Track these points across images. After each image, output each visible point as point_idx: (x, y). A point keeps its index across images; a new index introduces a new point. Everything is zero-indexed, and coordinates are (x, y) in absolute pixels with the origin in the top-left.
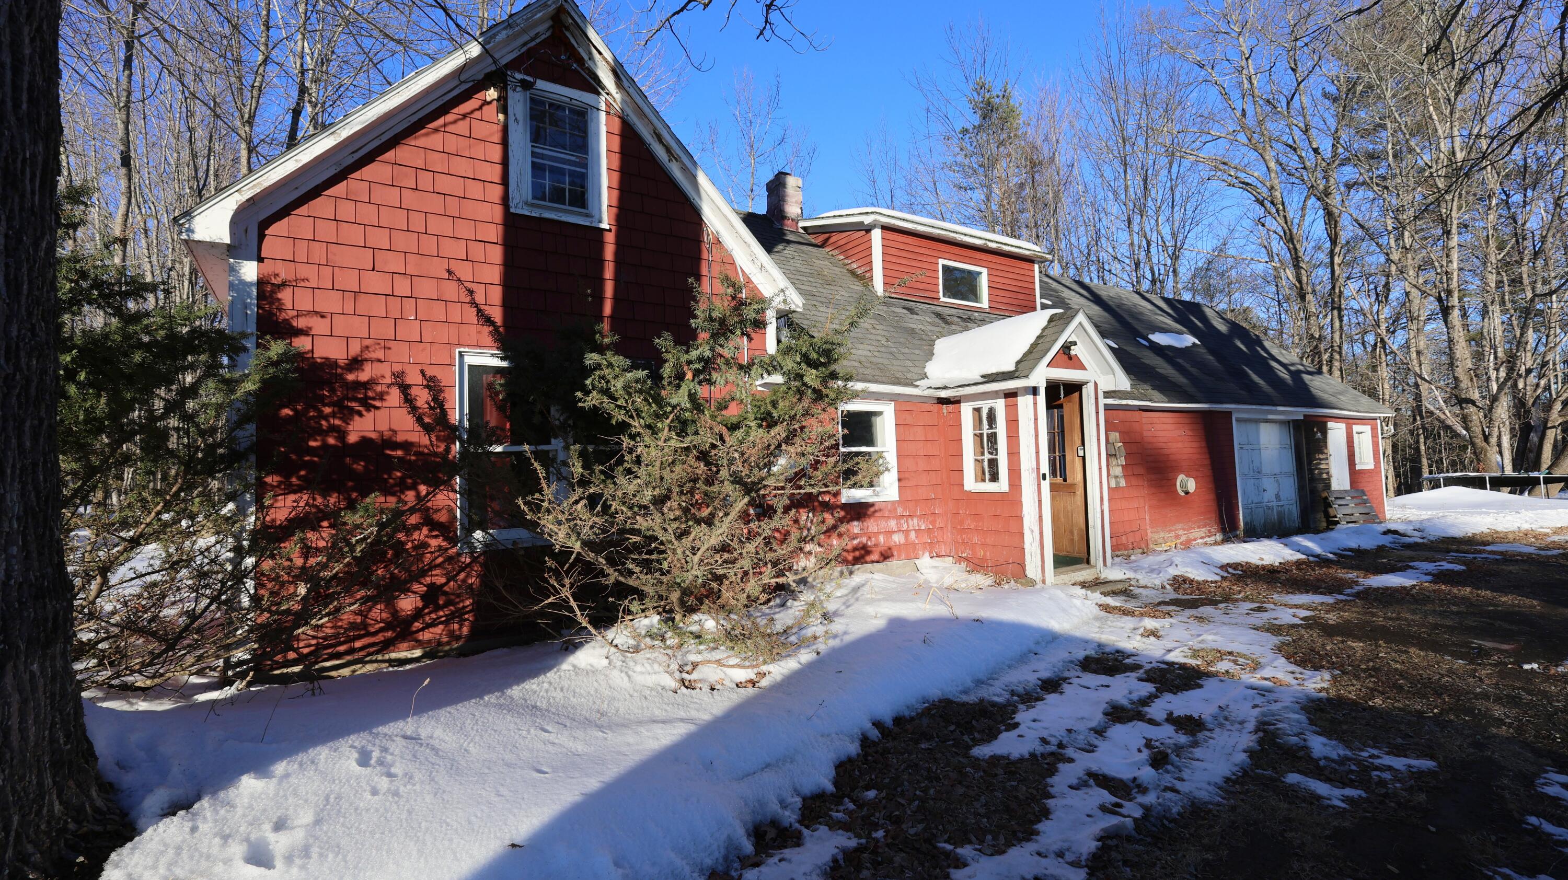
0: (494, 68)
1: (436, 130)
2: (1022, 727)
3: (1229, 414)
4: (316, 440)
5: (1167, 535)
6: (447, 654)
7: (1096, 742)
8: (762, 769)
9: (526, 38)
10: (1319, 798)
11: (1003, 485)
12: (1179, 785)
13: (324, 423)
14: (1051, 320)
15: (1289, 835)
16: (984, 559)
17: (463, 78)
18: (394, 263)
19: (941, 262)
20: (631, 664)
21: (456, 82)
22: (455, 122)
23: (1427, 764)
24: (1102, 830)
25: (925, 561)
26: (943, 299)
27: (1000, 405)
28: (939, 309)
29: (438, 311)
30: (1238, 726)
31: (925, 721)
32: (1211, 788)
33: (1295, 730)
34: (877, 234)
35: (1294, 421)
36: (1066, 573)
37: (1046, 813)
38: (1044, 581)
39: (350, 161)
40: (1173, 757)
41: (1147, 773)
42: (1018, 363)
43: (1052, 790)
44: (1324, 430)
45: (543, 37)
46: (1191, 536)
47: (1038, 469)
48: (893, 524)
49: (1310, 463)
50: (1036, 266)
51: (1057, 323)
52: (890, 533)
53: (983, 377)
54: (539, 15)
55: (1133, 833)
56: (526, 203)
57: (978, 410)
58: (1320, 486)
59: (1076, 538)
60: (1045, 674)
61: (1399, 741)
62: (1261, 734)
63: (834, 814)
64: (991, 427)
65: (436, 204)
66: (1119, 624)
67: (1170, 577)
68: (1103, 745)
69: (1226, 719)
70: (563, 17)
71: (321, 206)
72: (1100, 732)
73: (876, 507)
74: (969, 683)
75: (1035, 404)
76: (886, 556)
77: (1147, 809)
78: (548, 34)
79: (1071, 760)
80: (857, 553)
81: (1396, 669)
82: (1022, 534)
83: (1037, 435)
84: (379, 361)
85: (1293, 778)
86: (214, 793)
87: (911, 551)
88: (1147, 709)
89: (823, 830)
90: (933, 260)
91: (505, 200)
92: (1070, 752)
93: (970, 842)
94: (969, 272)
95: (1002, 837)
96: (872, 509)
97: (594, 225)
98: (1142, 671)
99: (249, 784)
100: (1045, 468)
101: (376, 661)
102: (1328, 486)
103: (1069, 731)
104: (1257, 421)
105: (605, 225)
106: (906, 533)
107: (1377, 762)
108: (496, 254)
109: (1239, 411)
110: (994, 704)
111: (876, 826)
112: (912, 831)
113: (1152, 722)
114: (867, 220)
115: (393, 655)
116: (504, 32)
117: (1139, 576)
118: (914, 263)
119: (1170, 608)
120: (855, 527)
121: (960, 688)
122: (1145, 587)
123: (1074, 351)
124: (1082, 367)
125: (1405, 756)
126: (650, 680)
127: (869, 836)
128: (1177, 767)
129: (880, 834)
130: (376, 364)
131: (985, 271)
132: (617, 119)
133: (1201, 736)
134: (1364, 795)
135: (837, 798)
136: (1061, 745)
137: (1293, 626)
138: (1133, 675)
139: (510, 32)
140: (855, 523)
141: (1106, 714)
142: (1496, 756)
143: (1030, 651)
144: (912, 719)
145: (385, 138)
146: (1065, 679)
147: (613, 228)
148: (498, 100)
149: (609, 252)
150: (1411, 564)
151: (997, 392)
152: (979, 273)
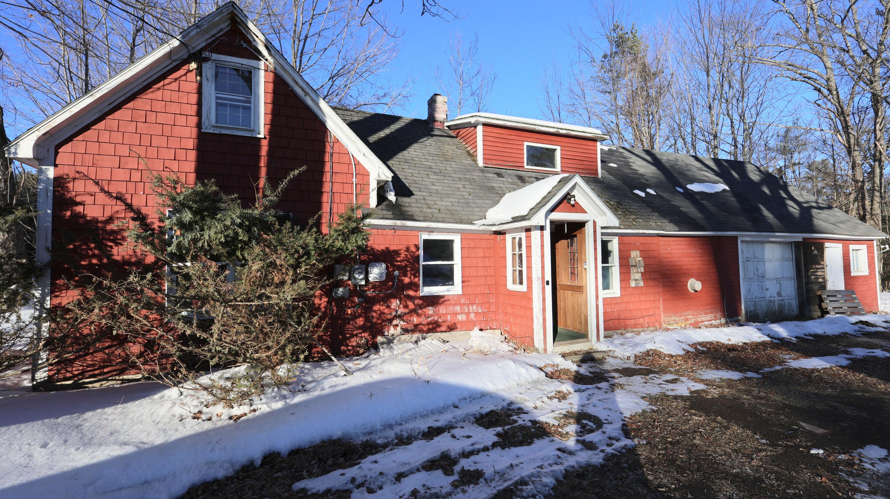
1: (159, 89)
3: (736, 238)
4: (85, 261)
5: (677, 319)
11: (524, 287)
13: (90, 252)
14: (561, 180)
16: (515, 333)
17: (174, 58)
18: (132, 163)
19: (526, 144)
22: (170, 83)
25: (475, 333)
26: (526, 167)
27: (523, 236)
28: (523, 173)
34: (480, 128)
35: (795, 242)
36: (566, 344)
38: (545, 350)
39: (108, 109)
42: (530, 211)
44: (821, 249)
45: (225, 31)
46: (699, 320)
47: (543, 278)
48: (458, 308)
49: (807, 271)
50: (599, 144)
52: (456, 314)
54: (217, 19)
56: (212, 126)
57: (514, 238)
58: (816, 287)
59: (583, 321)
64: (520, 250)
65: (157, 130)
67: (644, 350)
71: (90, 134)
73: (446, 299)
75: (542, 236)
76: (451, 328)
78: (229, 28)
80: (431, 326)
82: (532, 319)
83: (542, 256)
84: (122, 218)
87: (469, 326)
90: (520, 143)
91: (199, 125)
94: (547, 149)
96: (443, 300)
97: (254, 136)
100: (548, 278)
101: (115, 380)
102: (823, 286)
104: (763, 243)
105: (262, 136)
106: (468, 314)
108: (192, 155)
109: (743, 236)
114: (473, 120)
115: (125, 377)
116: (195, 30)
117: (620, 350)
118: (506, 146)
120: (430, 310)
122: (616, 357)
124: (584, 211)
131: (558, 148)
132: (272, 74)
139: (199, 30)
140: (430, 308)
145: (127, 95)
147: (267, 137)
148: (197, 69)
149: (264, 151)
150: (850, 350)
151: (522, 228)
152: (555, 150)
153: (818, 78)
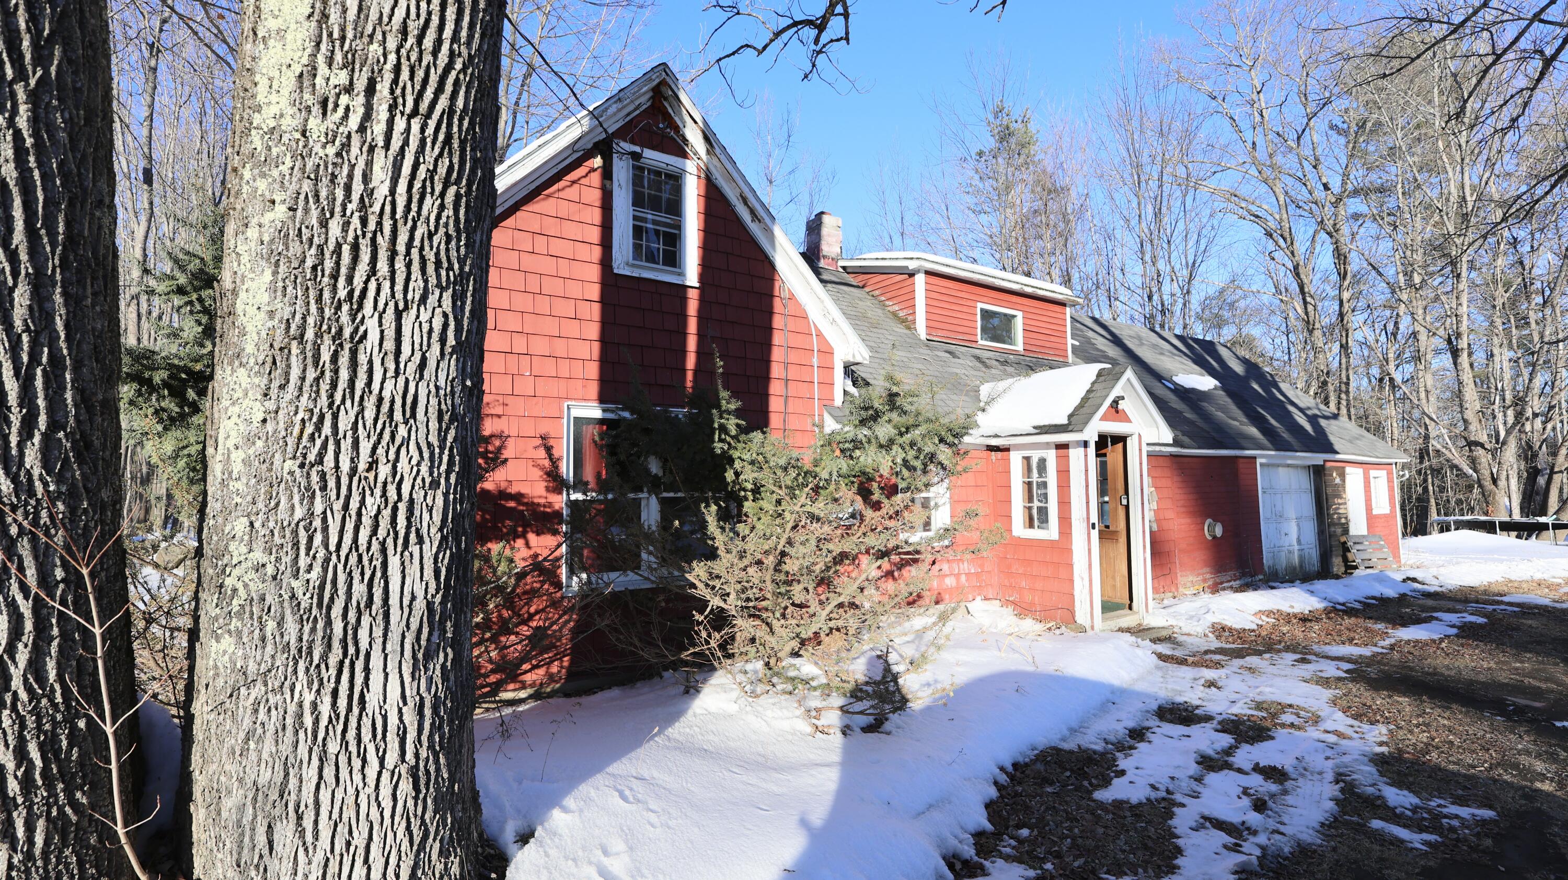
0: (604, 136)
1: (548, 196)
2: (1128, 773)
3: (1253, 460)
5: (1195, 579)
6: (550, 695)
7: (1199, 789)
8: (928, 809)
9: (632, 107)
10: (1402, 841)
11: (1052, 532)
12: (1282, 828)
14: (1100, 374)
15: (1386, 872)
16: (1032, 604)
17: (575, 147)
18: (511, 322)
19: (980, 306)
20: (759, 708)
21: (570, 152)
22: (566, 188)
23: (1488, 813)
24: (1236, 865)
25: (977, 606)
26: (981, 342)
27: (1051, 456)
28: (977, 352)
29: (549, 367)
30: (1317, 777)
31: (1040, 766)
32: (1311, 832)
33: (1371, 782)
34: (920, 279)
35: (1314, 466)
36: (1112, 618)
37: (1179, 851)
38: (1092, 628)
40: (1270, 803)
41: (1254, 818)
42: (1070, 416)
43: (1177, 831)
44: (1342, 476)
45: (644, 107)
46: (1218, 580)
47: (1088, 518)
48: (945, 567)
49: (1329, 507)
50: (1068, 309)
51: (1106, 379)
52: (942, 576)
53: (1035, 428)
54: (643, 89)
55: (1258, 869)
56: (627, 264)
57: (1027, 459)
58: (1339, 531)
59: (1118, 584)
60: (1131, 724)
61: (1460, 792)
62: (1342, 784)
63: (1003, 849)
64: (1040, 476)
65: (548, 265)
66: (1181, 674)
67: (1209, 624)
68: (1205, 793)
69: (1305, 769)
70: (663, 89)
72: (1199, 779)
74: (1066, 732)
75: (1086, 456)
76: (936, 600)
77: (1263, 848)
78: (649, 104)
79: (1183, 805)
80: (913, 597)
81: (1444, 726)
82: (1072, 581)
83: (1087, 486)
84: (499, 416)
85: (1376, 824)
86: (542, 824)
87: (961, 595)
88: (1231, 759)
89: (1000, 862)
90: (972, 304)
91: (605, 261)
92: (1178, 797)
93: (1126, 874)
94: (1005, 315)
95: (1150, 871)
97: (681, 282)
98: (1215, 722)
99: (557, 817)
100: (1094, 518)
102: (1346, 531)
103: (1172, 778)
104: (1278, 466)
105: (690, 282)
106: (958, 576)
107: (1445, 810)
108: (595, 312)
110: (1095, 752)
111: (1044, 860)
112: (1076, 864)
113: (1240, 771)
114: (912, 265)
115: (504, 696)
116: (615, 106)
117: (1181, 624)
118: (954, 307)
119: (1217, 657)
120: (910, 573)
121: (1059, 736)
122: (1189, 635)
123: (1122, 405)
124: (1128, 420)
125: (1468, 806)
126: (786, 725)
127: (1042, 868)
128: (1276, 813)
129: (1049, 866)
130: (496, 420)
131: (1019, 315)
132: (704, 181)
133: (1289, 784)
134: (1439, 839)
135: (997, 835)
136: (1168, 791)
137: (1339, 679)
138: (1208, 725)
139: (620, 105)
140: (910, 569)
141: (1198, 763)
142: (1545, 807)
143: (1108, 701)
144: (1026, 765)
146: (1148, 729)
147: (697, 285)
148: (603, 167)
149: (693, 307)
150: (1435, 614)
151: (1048, 443)
152: (1014, 316)
153: (1269, 218)
